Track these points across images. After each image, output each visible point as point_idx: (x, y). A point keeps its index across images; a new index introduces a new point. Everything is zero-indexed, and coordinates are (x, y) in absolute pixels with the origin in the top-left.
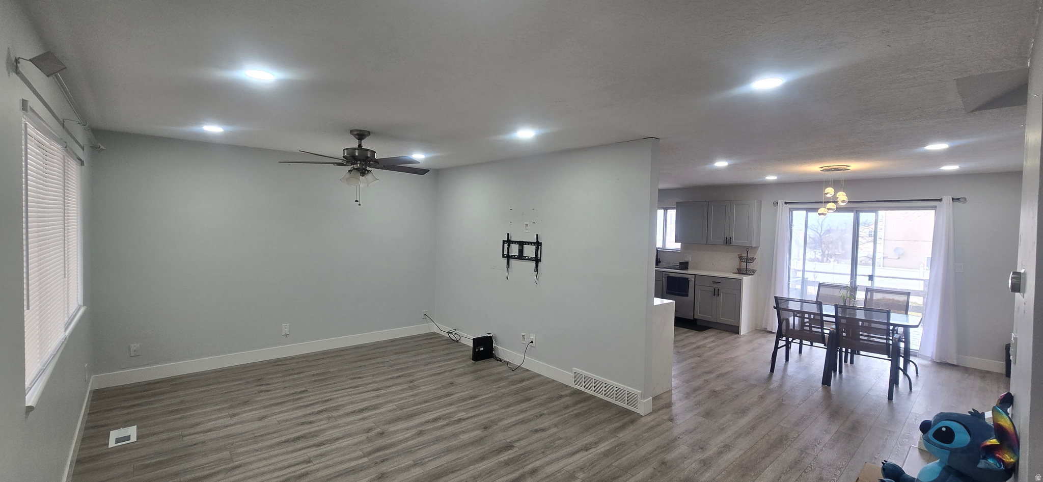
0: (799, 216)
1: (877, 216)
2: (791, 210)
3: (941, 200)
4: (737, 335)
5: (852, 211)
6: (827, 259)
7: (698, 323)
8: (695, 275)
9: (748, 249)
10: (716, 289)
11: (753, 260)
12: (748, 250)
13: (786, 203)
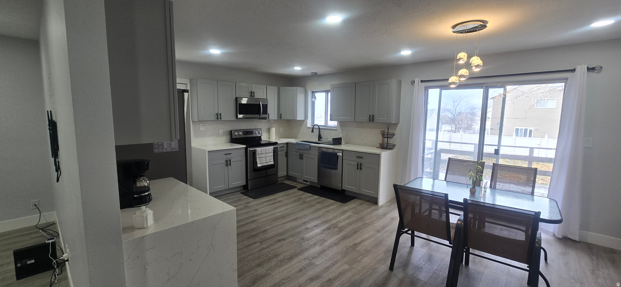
0: (433, 93)
1: (505, 90)
2: (427, 88)
3: (573, 70)
4: (374, 207)
5: (482, 87)
6: (458, 130)
7: (346, 193)
8: (343, 150)
9: (390, 125)
10: (359, 163)
11: (393, 135)
12: (388, 126)
13: (422, 81)
